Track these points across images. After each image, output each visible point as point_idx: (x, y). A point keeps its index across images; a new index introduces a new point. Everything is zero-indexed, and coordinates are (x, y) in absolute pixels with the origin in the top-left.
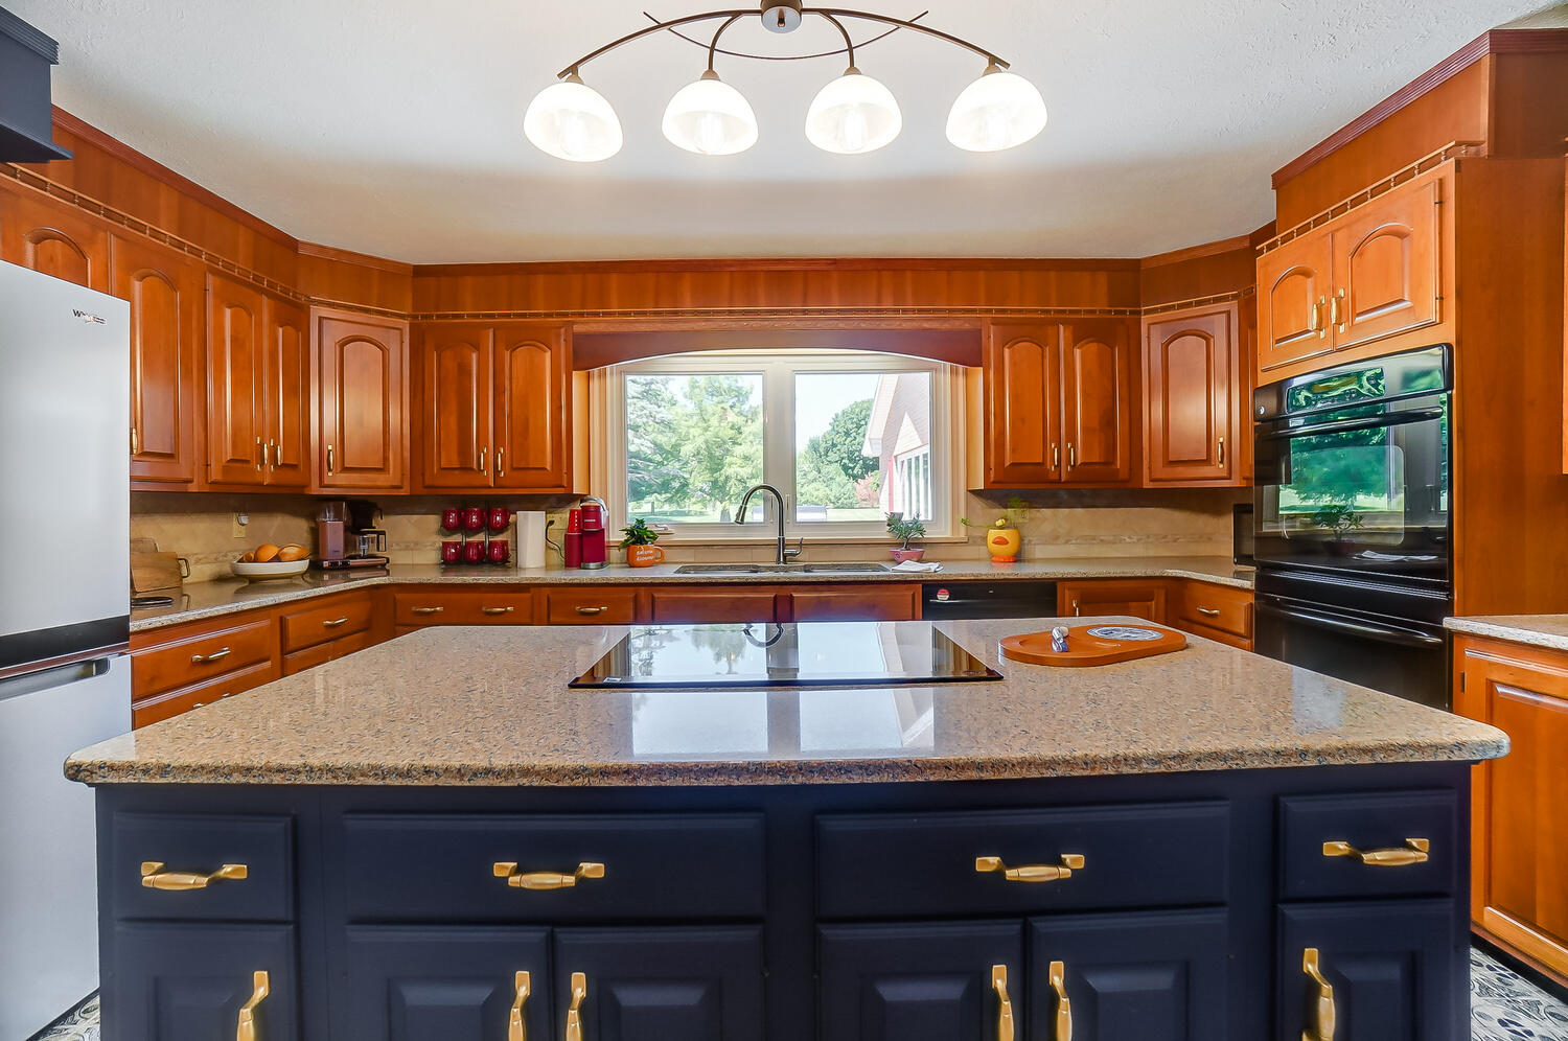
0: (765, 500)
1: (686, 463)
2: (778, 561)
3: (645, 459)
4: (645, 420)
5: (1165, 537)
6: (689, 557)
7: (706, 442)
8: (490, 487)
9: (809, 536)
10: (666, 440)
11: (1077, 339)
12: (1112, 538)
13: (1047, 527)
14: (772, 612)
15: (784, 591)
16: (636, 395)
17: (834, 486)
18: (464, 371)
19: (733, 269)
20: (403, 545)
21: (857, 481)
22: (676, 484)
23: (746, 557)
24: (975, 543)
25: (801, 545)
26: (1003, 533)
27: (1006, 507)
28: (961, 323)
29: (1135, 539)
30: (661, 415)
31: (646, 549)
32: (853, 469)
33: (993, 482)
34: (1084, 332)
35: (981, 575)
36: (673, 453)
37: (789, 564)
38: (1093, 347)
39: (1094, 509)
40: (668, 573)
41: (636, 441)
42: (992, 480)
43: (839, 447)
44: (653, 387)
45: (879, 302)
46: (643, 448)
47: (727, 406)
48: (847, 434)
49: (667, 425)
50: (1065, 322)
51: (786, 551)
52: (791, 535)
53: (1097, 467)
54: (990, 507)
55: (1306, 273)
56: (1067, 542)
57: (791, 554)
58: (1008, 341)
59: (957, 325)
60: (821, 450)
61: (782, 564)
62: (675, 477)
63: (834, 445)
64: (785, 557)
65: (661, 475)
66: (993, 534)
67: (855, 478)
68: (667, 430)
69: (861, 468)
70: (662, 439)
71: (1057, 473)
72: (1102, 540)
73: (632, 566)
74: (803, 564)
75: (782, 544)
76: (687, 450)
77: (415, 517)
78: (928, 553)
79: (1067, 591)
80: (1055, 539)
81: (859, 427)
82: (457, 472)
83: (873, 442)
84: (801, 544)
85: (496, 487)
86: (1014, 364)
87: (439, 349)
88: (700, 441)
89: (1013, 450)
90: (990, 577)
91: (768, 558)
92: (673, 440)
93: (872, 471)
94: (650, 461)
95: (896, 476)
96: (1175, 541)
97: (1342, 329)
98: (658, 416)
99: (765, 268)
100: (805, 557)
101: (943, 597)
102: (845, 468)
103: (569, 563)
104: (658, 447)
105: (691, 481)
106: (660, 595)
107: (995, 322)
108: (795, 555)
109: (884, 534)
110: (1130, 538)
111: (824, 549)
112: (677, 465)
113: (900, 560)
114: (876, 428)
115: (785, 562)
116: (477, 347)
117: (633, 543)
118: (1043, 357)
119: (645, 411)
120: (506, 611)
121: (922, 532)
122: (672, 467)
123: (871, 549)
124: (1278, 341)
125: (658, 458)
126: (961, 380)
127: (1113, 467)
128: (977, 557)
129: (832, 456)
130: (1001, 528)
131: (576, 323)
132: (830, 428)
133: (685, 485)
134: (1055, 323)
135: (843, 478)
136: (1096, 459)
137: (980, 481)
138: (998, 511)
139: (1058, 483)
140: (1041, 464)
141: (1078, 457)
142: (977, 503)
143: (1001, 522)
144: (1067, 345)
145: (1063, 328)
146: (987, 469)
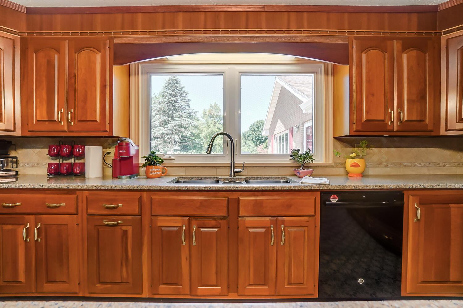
0: (224, 141)
1: (203, 139)
2: (231, 175)
3: (189, 138)
4: (188, 125)
5: (439, 164)
6: (182, 173)
7: (209, 133)
8: (66, 132)
9: (248, 161)
10: (196, 132)
11: (405, 48)
12: (410, 164)
13: (375, 158)
14: (226, 209)
15: (235, 196)
16: (185, 117)
17: (250, 148)
18: (50, 64)
19: (206, 10)
20: (31, 165)
21: (258, 146)
22: (199, 146)
23: (212, 173)
24: (337, 166)
26: (356, 161)
27: (354, 147)
28: (337, 39)
29: (423, 165)
30: (194, 124)
31: (155, 168)
32: (256, 142)
33: (355, 131)
34: (407, 45)
35: (358, 186)
36: (198, 136)
37: (237, 177)
38: (414, 53)
39: (401, 149)
40: (164, 183)
41: (186, 132)
42: (355, 130)
43: (252, 135)
44: (191, 114)
46: (188, 134)
47: (216, 121)
48: (255, 131)
49: (196, 127)
50: (397, 39)
51: (235, 170)
52: (238, 161)
53: (415, 123)
54: (346, 147)
56: (386, 166)
57: (238, 172)
58: (363, 49)
59: (334, 41)
60: (246, 136)
61: (233, 177)
62: (198, 144)
63: (250, 135)
64: (234, 173)
65: (194, 143)
66: (349, 162)
67: (257, 145)
68: (196, 129)
69: (259, 142)
70: (194, 132)
71: (392, 126)
72: (405, 166)
73: (148, 177)
74: (245, 177)
75: (233, 166)
76: (202, 135)
77: (38, 150)
78: (316, 171)
79: (410, 196)
80: (380, 164)
81: (258, 129)
82: (47, 123)
83: (266, 130)
84: (243, 166)
85: (71, 131)
86: (368, 62)
87: (36, 52)
88: (207, 132)
89: (367, 112)
90: (365, 188)
91: (225, 174)
92: (198, 132)
93: (263, 143)
94: (190, 139)
95: (274, 142)
96: (444, 166)
98: (193, 124)
99: (225, 10)
100: (246, 174)
102: (254, 142)
103: (115, 176)
104: (193, 134)
105: (204, 145)
106: (155, 197)
108: (240, 172)
109: (288, 161)
110: (420, 164)
111: (256, 169)
112: (199, 140)
113: (301, 175)
114: (267, 126)
115: (234, 176)
116: (58, 51)
117: (149, 165)
118: (385, 59)
119: (189, 122)
120: (60, 206)
121: (312, 160)
122: (198, 141)
123: (281, 169)
125: (193, 138)
126: (330, 78)
127: (424, 123)
128: (338, 174)
129: (250, 138)
130: (353, 158)
131: (115, 38)
132: (249, 129)
133: (202, 147)
134: (392, 39)
135: (253, 145)
136: (414, 118)
137: (346, 131)
138: (350, 149)
139: (392, 131)
140: (383, 121)
141: (405, 116)
142: (339, 145)
143: (354, 155)
144: (398, 51)
145: (395, 41)
146: (351, 123)
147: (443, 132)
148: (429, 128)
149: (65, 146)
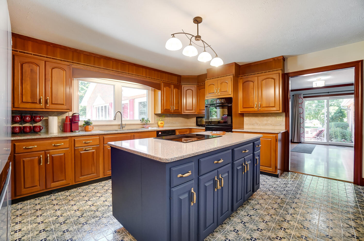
8: (43, 109)
11: (174, 87)
18: (33, 72)
24: (156, 124)
25: (125, 125)
26: (161, 122)
28: (157, 82)
29: (178, 123)
31: (89, 127)
38: (176, 89)
42: (162, 112)
45: (143, 75)
52: (123, 123)
53: (177, 110)
55: (214, 85)
56: (169, 123)
58: (165, 86)
64: (122, 127)
71: (171, 111)
73: (86, 131)
74: (126, 129)
75: (122, 125)
79: (177, 131)
85: (45, 108)
86: (166, 91)
87: (22, 63)
89: (165, 107)
97: (219, 93)
101: (160, 133)
107: (163, 82)
108: (125, 127)
109: (139, 122)
115: (122, 129)
116: (38, 66)
118: (170, 90)
120: (61, 145)
124: (209, 93)
126: (153, 92)
130: (160, 121)
131: (73, 65)
137: (159, 112)
138: (159, 118)
139: (172, 113)
140: (169, 109)
141: (174, 108)
142: (156, 116)
143: (161, 120)
144: (173, 88)
145: (172, 85)
146: (161, 110)
147: (183, 113)
148: (180, 112)
149: (28, 116)
